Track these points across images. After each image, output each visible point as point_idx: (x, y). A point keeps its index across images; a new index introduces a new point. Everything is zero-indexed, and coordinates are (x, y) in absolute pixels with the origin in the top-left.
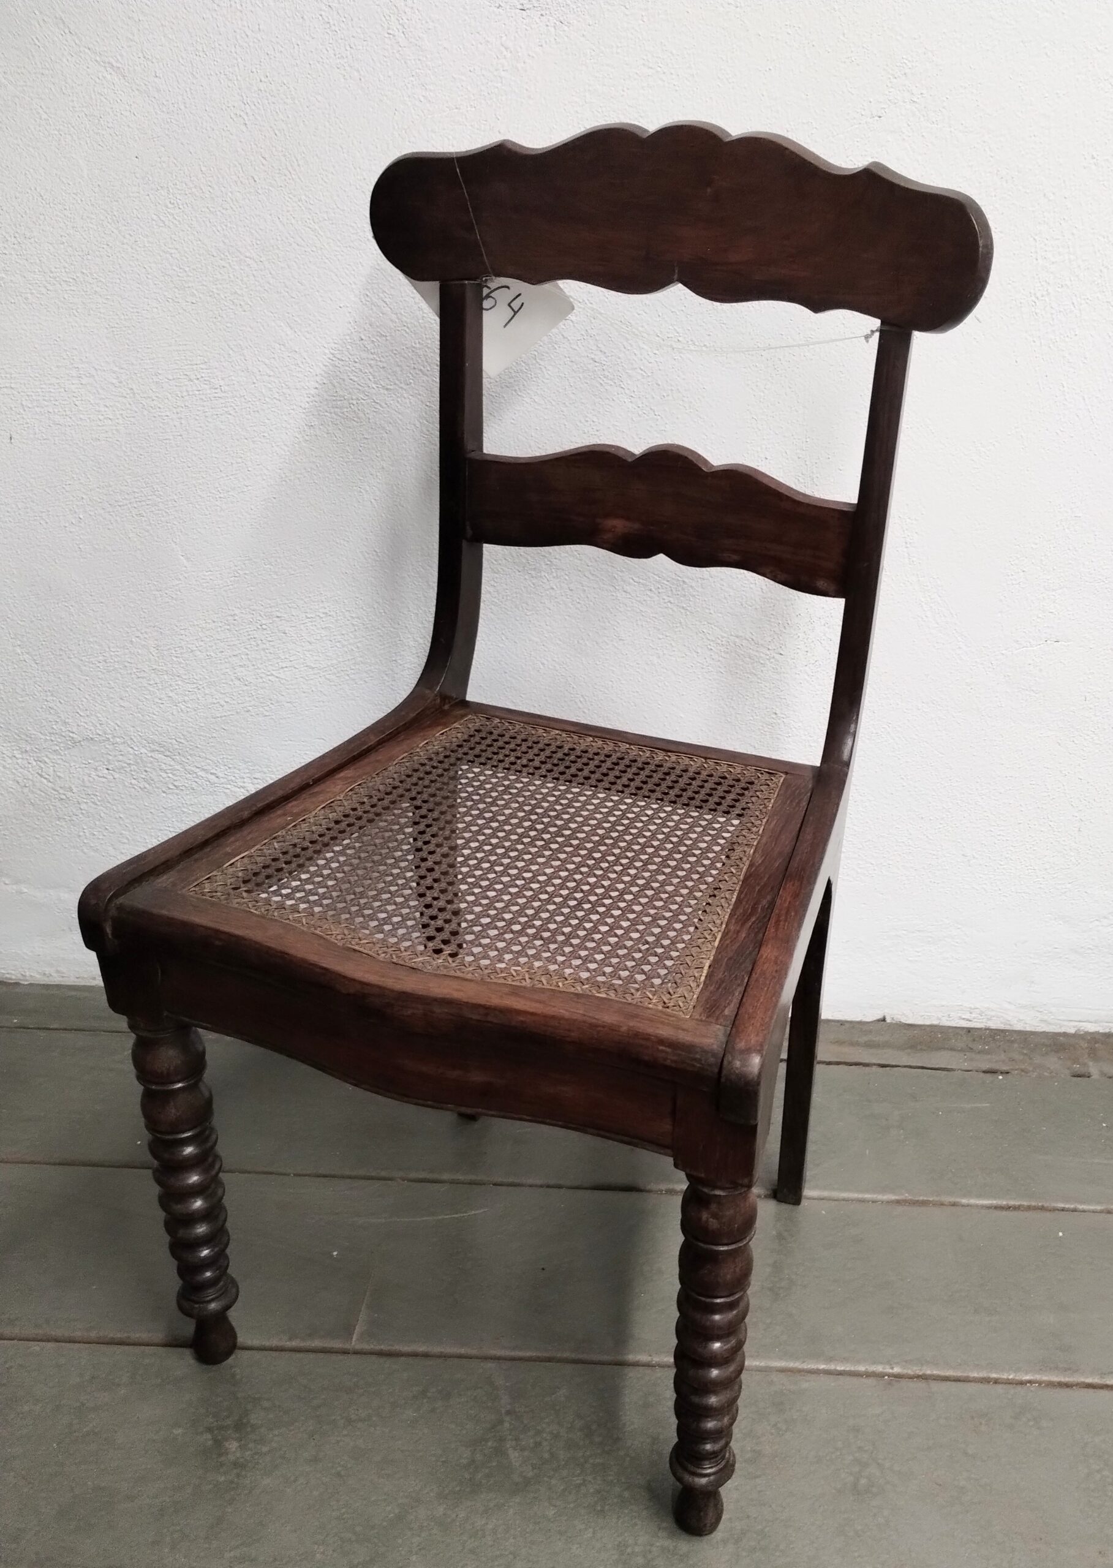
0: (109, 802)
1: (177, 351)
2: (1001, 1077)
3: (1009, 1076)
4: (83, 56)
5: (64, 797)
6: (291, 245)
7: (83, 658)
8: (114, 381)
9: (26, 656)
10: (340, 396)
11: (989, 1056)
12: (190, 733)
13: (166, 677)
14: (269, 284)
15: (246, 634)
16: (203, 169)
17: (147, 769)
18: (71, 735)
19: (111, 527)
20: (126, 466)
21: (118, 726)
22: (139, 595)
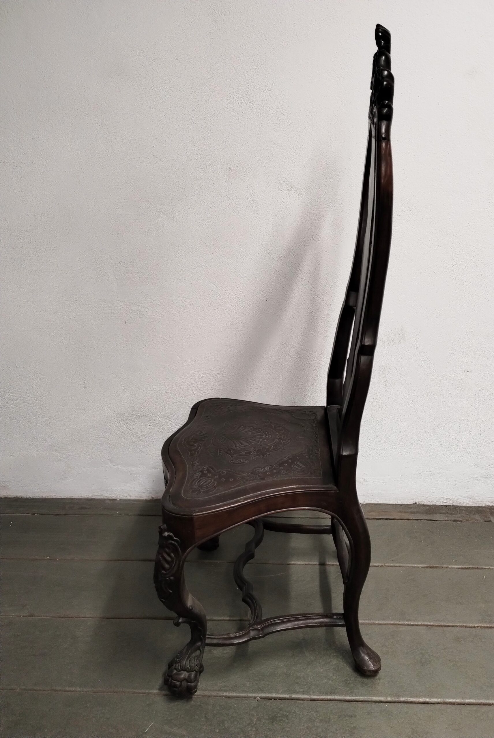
0: (150, 436)
1: (179, 294)
2: (459, 523)
3: (462, 522)
4: (154, 210)
5: (135, 435)
6: (216, 261)
7: (144, 390)
8: (159, 304)
9: (126, 390)
10: (230, 305)
11: (454, 516)
12: (178, 412)
13: (171, 395)
14: (209, 272)
15: (197, 380)
16: (190, 240)
17: (163, 425)
18: (139, 415)
19: (155, 348)
20: (161, 329)
21: (154, 411)
22: (163, 369)
